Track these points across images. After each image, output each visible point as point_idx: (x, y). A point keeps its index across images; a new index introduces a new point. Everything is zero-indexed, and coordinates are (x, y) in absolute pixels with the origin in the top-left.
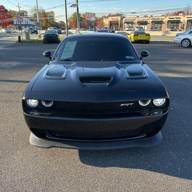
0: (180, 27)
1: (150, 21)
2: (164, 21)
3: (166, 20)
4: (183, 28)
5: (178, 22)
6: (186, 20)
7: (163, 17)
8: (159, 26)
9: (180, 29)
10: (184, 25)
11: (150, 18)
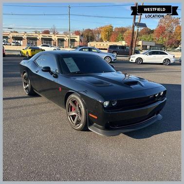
0: (52, 44)
1: (25, 37)
2: (38, 38)
3: (40, 37)
4: (55, 45)
5: (51, 40)
6: (57, 38)
7: (37, 35)
8: (34, 42)
9: (52, 45)
10: (55, 43)
11: (24, 34)
